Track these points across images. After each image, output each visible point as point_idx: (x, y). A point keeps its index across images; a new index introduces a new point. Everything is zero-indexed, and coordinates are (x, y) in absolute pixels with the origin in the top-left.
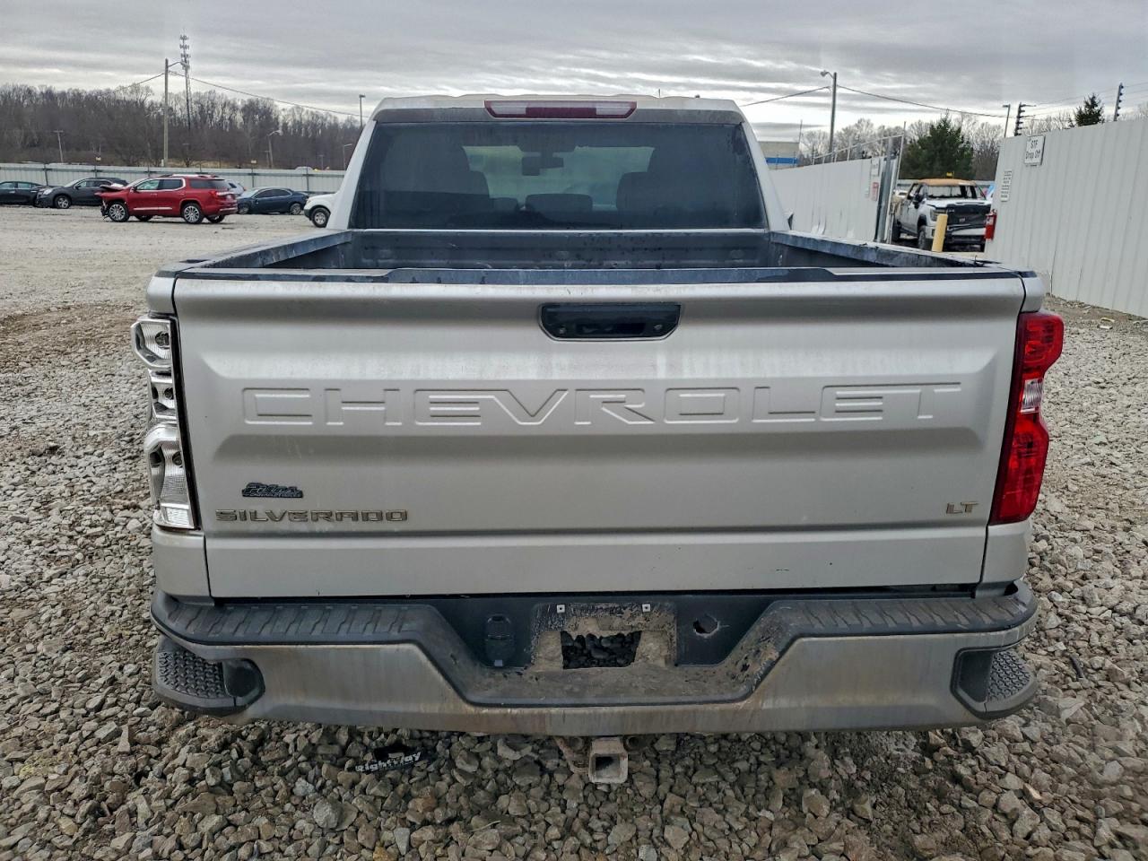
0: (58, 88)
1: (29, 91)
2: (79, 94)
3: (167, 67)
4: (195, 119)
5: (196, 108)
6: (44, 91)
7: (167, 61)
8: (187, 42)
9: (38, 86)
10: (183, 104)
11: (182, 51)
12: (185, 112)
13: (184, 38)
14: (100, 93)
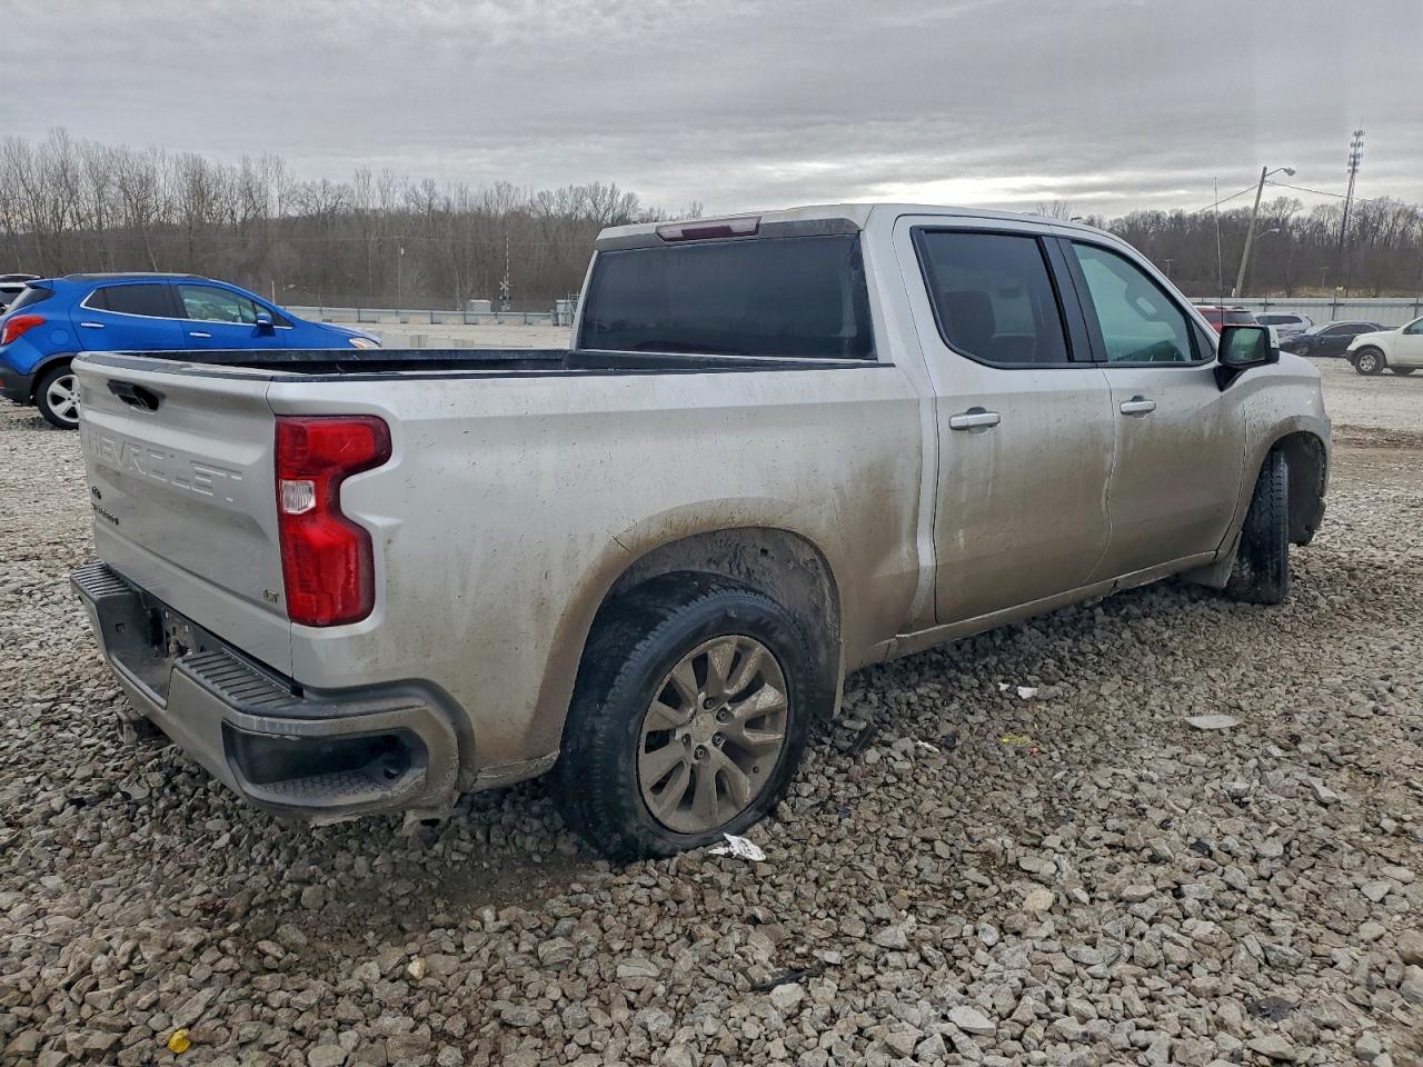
0: (1190, 210)
1: (1158, 217)
2: (1212, 216)
3: (1264, 175)
4: (1351, 236)
5: (1354, 220)
6: (1174, 216)
7: (1265, 169)
8: (1361, 139)
9: (1167, 211)
10: (1339, 218)
11: (1352, 151)
12: (1339, 227)
13: (1358, 134)
14: (1237, 212)
